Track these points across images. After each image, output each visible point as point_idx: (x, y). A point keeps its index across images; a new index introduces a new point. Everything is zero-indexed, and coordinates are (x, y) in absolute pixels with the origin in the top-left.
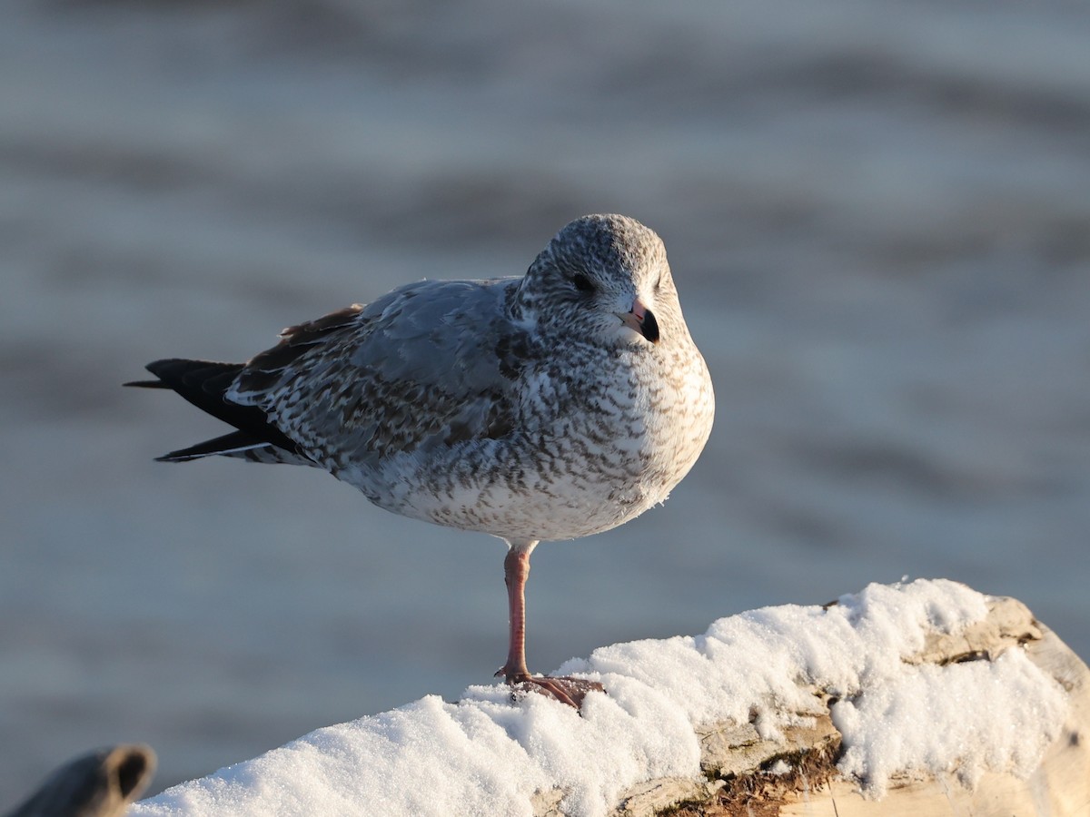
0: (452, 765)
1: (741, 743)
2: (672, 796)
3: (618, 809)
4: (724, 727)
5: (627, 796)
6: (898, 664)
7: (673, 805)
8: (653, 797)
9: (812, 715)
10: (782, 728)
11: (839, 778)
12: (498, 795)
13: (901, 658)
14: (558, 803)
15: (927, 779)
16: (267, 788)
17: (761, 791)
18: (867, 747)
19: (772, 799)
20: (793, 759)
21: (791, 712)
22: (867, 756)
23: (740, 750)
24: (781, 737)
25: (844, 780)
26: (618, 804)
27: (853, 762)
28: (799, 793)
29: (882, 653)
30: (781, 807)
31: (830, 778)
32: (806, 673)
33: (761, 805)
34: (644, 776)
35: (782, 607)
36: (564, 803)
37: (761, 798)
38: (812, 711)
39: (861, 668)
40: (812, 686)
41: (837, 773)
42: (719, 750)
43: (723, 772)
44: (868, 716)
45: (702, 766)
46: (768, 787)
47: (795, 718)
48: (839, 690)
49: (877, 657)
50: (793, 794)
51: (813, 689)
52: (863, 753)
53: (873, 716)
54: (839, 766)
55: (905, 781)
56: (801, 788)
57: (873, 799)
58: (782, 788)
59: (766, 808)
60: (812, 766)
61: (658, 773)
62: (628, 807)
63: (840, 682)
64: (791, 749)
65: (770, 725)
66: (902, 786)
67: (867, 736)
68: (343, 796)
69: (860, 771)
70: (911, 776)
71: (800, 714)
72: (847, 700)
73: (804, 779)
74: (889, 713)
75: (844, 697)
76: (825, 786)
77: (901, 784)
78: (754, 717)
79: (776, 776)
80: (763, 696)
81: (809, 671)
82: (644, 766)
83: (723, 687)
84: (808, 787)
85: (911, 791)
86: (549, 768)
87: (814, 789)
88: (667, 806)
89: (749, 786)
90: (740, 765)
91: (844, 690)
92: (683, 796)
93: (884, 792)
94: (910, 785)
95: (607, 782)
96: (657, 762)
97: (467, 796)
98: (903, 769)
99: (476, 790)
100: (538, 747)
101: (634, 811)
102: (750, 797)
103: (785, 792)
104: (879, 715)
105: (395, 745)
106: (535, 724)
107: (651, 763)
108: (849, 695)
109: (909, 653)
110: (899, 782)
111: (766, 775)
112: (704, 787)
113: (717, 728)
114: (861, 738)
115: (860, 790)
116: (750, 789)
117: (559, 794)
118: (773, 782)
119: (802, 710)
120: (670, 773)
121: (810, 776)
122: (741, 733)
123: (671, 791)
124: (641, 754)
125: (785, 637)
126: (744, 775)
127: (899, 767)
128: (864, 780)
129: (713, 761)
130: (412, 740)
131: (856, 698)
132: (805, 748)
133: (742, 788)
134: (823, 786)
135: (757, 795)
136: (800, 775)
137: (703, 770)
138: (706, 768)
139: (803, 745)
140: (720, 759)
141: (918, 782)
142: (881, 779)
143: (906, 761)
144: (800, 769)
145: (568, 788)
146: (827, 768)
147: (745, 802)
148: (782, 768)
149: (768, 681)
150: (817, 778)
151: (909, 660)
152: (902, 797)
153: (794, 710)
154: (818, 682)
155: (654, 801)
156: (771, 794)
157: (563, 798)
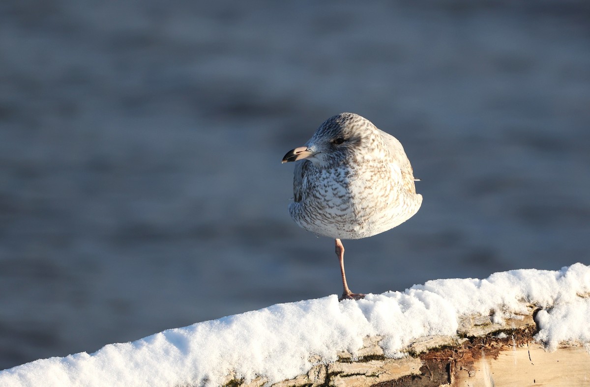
0: (328, 322)
1: (481, 323)
2: (437, 343)
3: (408, 346)
4: (475, 316)
5: (414, 341)
6: (574, 296)
7: (437, 346)
8: (427, 343)
9: (522, 315)
10: (505, 319)
11: (533, 342)
12: (347, 336)
13: (577, 294)
14: (378, 342)
15: (579, 345)
16: (235, 326)
17: (490, 345)
18: (550, 330)
19: (495, 348)
20: (509, 332)
21: (511, 313)
22: (549, 333)
23: (481, 326)
24: (504, 323)
25: (536, 343)
26: (409, 344)
27: (542, 335)
28: (510, 347)
29: (567, 291)
30: (500, 352)
31: (529, 342)
32: (526, 297)
33: (490, 350)
34: (426, 333)
35: (527, 270)
36: (381, 343)
37: (490, 348)
38: (523, 313)
39: (555, 297)
40: (528, 303)
41: (533, 339)
42: (468, 326)
43: (468, 335)
44: (554, 318)
45: (457, 331)
46: (493, 343)
47: (513, 315)
48: (542, 305)
49: (564, 293)
50: (508, 347)
51: (528, 304)
52: (547, 333)
53: (556, 318)
54: (534, 337)
55: (567, 345)
56: (511, 344)
57: (550, 352)
58: (501, 344)
59: (491, 351)
60: (520, 336)
61: (433, 333)
62: (413, 346)
63: (543, 302)
64: (508, 328)
65: (499, 318)
66: (566, 348)
67: (551, 326)
68: (271, 332)
69: (545, 339)
70: (571, 344)
71: (516, 314)
72: (545, 310)
73: (514, 341)
74: (565, 316)
75: (544, 308)
76: (526, 345)
77: (565, 346)
78: (492, 313)
79: (499, 339)
80: (499, 305)
81: (528, 296)
82: (427, 330)
83: (479, 300)
84: (515, 344)
85: (570, 350)
86: (376, 327)
87: (519, 345)
88: (434, 347)
89: (483, 342)
90: (479, 333)
91: (544, 305)
92: (443, 343)
93: (556, 350)
94: (570, 347)
95: (405, 335)
96: (434, 328)
97: (332, 336)
98: (567, 340)
99: (336, 333)
100: (374, 318)
101: (416, 348)
102: (483, 346)
103: (503, 346)
104: (560, 317)
105: (304, 313)
106: (375, 309)
107: (431, 329)
108: (546, 308)
109: (582, 292)
110: (564, 346)
111: (494, 338)
112: (457, 340)
113: (471, 317)
114: (548, 326)
115: (543, 348)
116: (484, 343)
117: (379, 338)
118: (496, 341)
119: (517, 312)
120: (439, 333)
121: (517, 340)
122: (482, 319)
123: (437, 341)
124: (427, 324)
125: (521, 282)
126: (481, 337)
127: (565, 339)
128: (546, 344)
129: (464, 330)
130: (313, 311)
131: (549, 310)
132: (515, 328)
133: (480, 342)
134: (524, 344)
135: (487, 345)
136: (511, 339)
137: (458, 333)
138: (459, 333)
139: (514, 326)
140: (467, 329)
141: (575, 346)
142: (555, 344)
143: (569, 337)
144: (513, 337)
145: (384, 336)
146: (528, 337)
147: (480, 348)
148: (503, 335)
149: (503, 299)
150: (521, 341)
151: (581, 295)
152: (565, 353)
153: (513, 312)
154: (532, 302)
155: (427, 344)
156: (495, 346)
157: (381, 340)
